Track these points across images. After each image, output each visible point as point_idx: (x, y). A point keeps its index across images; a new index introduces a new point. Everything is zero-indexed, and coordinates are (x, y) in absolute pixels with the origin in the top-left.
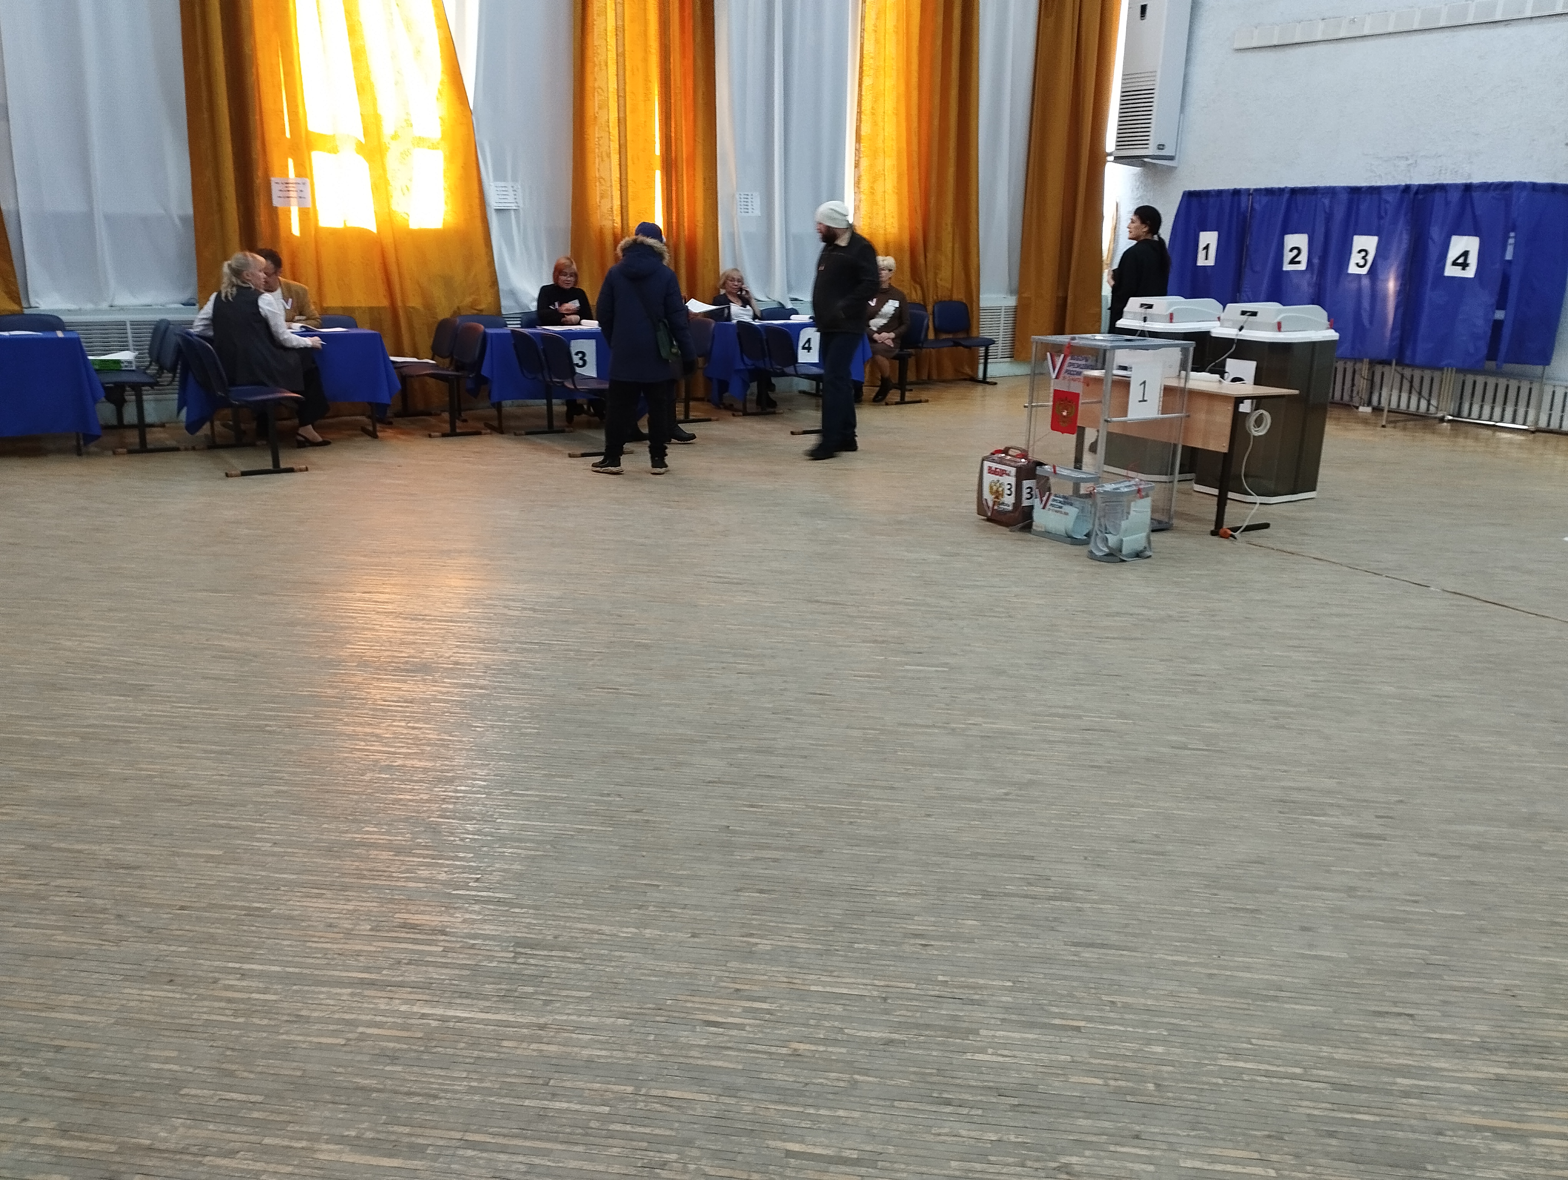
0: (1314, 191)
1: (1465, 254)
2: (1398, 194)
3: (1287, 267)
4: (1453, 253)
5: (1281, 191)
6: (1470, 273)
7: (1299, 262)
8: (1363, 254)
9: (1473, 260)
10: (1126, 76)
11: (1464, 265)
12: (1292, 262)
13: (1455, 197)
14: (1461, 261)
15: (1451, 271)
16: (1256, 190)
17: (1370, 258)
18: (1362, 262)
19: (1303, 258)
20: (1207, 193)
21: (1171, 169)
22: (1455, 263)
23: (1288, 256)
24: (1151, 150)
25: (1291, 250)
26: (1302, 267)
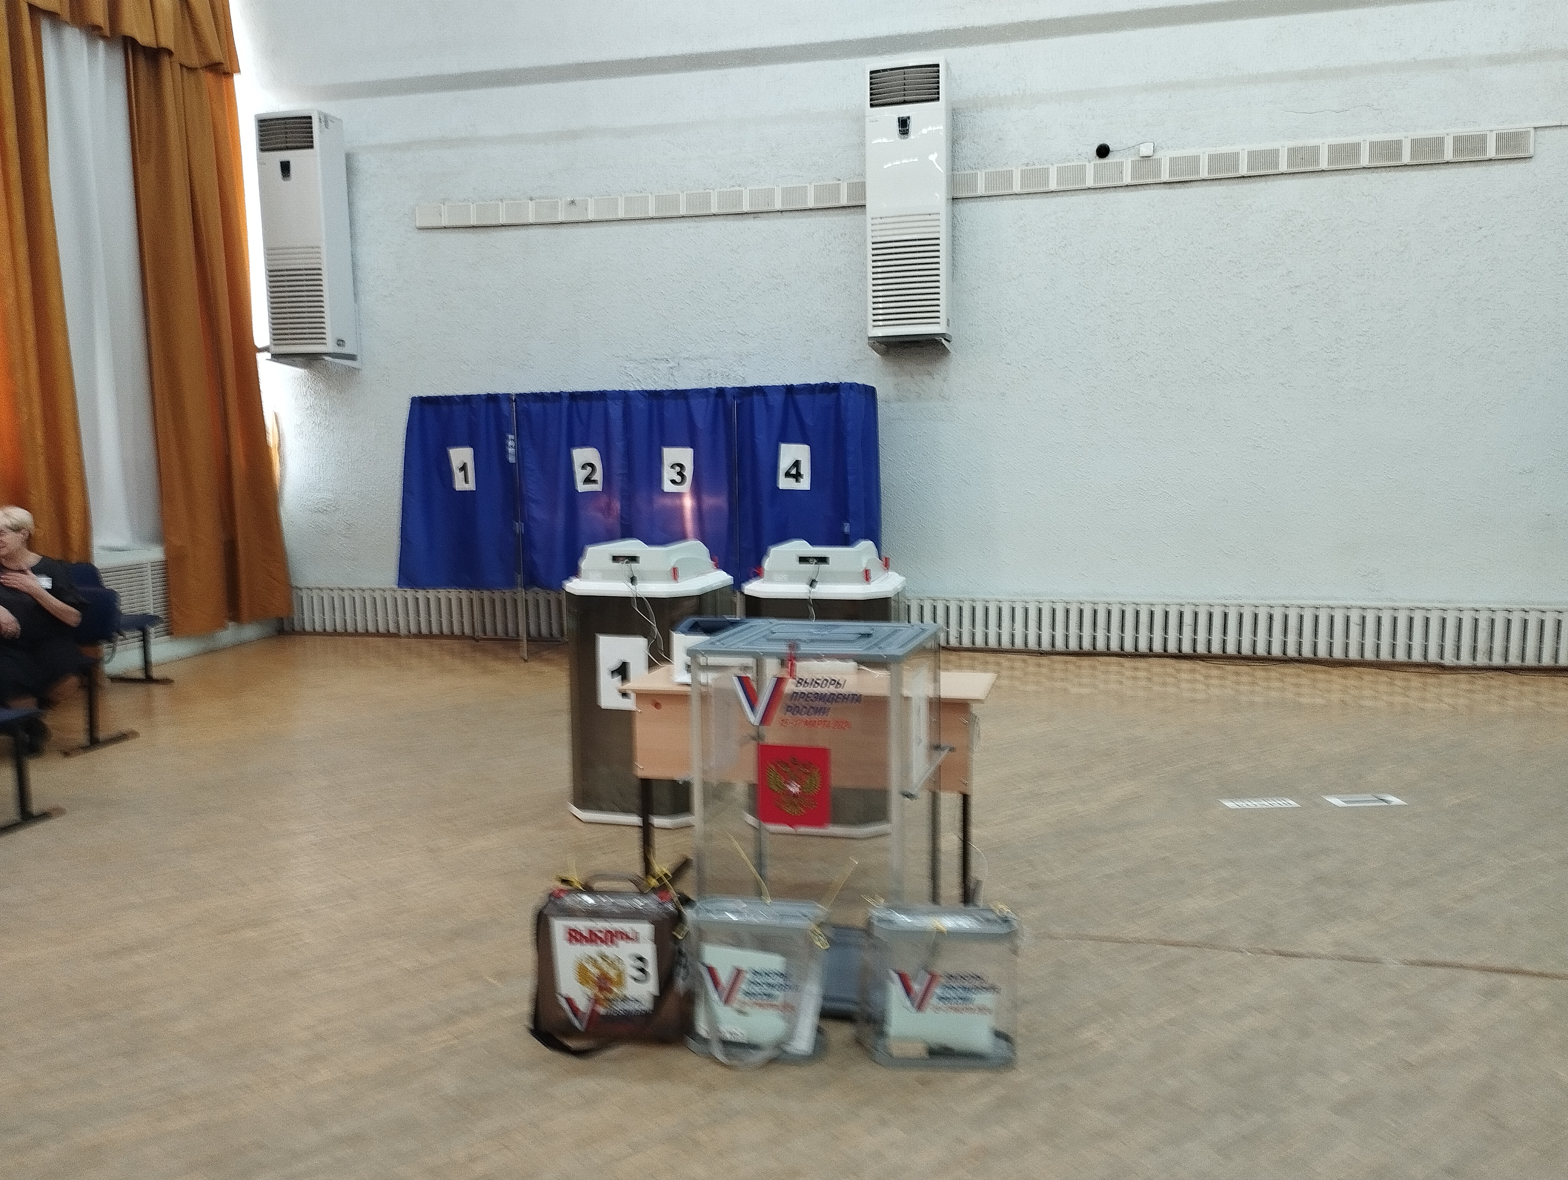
0: (602, 396)
1: (797, 464)
2: (712, 399)
3: (581, 487)
4: (785, 463)
5: (557, 396)
6: (805, 484)
7: (595, 482)
8: (678, 469)
9: (806, 469)
10: (270, 251)
11: (798, 476)
12: (588, 480)
13: (777, 401)
14: (794, 472)
15: (785, 483)
16: (520, 396)
17: (689, 473)
18: (678, 479)
19: (598, 476)
20: (448, 400)
21: (353, 371)
22: (788, 474)
23: (580, 475)
24: (330, 347)
25: (583, 467)
26: (597, 487)
